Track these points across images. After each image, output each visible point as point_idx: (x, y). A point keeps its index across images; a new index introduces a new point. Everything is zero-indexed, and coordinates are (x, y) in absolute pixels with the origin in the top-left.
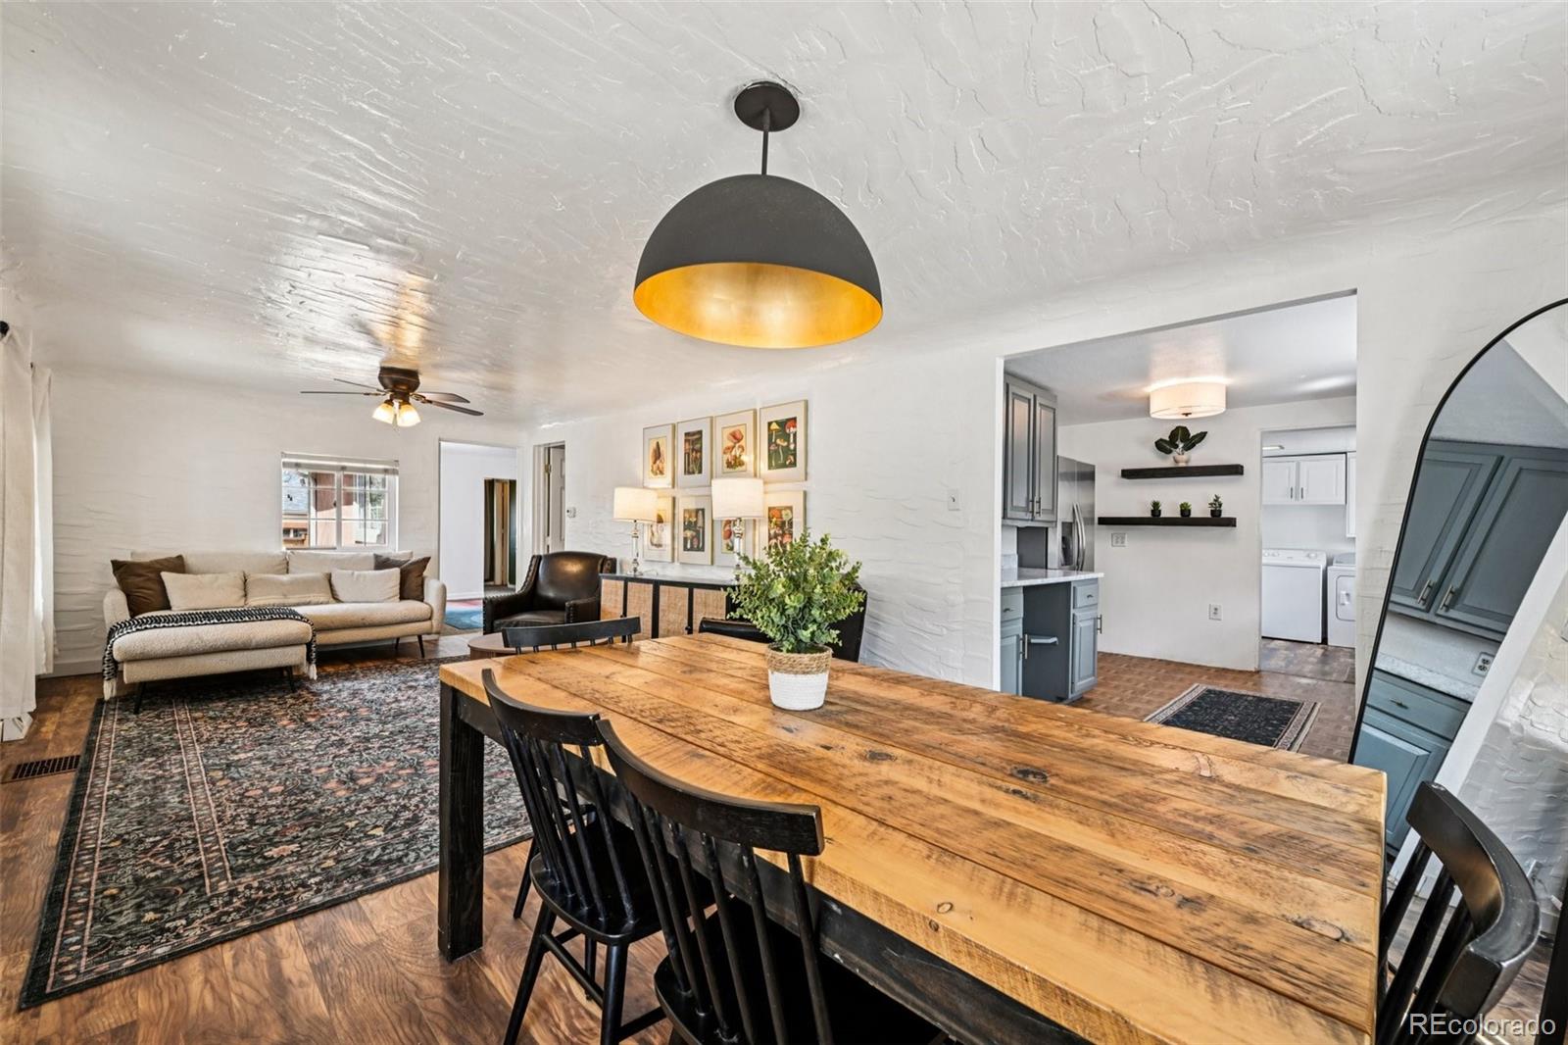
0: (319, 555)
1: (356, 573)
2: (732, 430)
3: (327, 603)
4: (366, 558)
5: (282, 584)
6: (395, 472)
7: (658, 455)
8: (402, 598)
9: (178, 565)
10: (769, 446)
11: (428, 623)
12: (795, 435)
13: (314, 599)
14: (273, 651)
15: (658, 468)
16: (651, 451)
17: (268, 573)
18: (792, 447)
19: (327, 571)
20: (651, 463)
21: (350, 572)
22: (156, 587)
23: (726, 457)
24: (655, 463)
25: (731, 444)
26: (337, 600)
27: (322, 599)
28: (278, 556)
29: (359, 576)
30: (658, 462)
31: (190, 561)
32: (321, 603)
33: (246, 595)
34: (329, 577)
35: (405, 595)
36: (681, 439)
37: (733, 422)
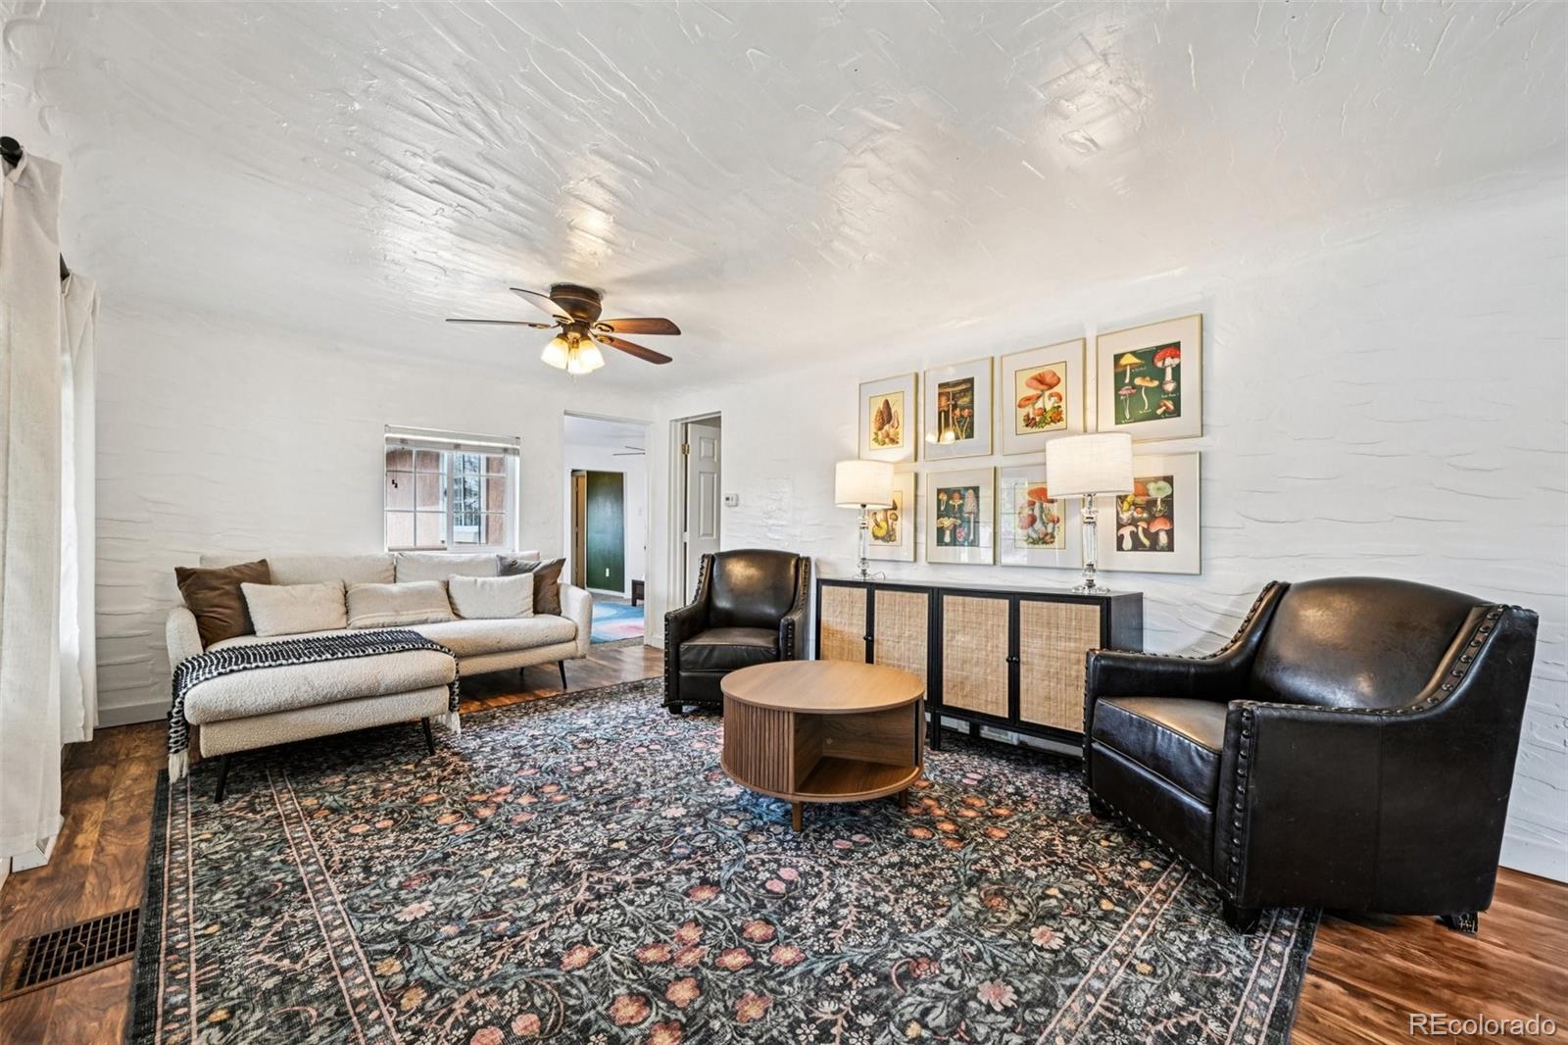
0: (431, 557)
1: (480, 580)
2: (1035, 373)
3: (448, 621)
4: (487, 561)
5: (392, 596)
6: (515, 452)
7: (886, 416)
8: (536, 612)
9: (262, 573)
10: (1117, 389)
11: (573, 644)
12: (1177, 370)
13: (432, 616)
14: (407, 697)
15: (888, 436)
16: (874, 413)
17: (373, 582)
18: (1170, 387)
19: (445, 579)
20: (874, 430)
21: (472, 579)
22: (235, 604)
23: (1023, 412)
24: (880, 429)
25: (1031, 392)
26: (460, 617)
27: (441, 616)
28: (384, 559)
29: (484, 584)
30: (886, 427)
31: (275, 567)
32: (441, 621)
33: (347, 612)
34: (447, 586)
35: (540, 609)
36: (933, 393)
37: (1042, 362)
